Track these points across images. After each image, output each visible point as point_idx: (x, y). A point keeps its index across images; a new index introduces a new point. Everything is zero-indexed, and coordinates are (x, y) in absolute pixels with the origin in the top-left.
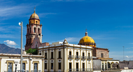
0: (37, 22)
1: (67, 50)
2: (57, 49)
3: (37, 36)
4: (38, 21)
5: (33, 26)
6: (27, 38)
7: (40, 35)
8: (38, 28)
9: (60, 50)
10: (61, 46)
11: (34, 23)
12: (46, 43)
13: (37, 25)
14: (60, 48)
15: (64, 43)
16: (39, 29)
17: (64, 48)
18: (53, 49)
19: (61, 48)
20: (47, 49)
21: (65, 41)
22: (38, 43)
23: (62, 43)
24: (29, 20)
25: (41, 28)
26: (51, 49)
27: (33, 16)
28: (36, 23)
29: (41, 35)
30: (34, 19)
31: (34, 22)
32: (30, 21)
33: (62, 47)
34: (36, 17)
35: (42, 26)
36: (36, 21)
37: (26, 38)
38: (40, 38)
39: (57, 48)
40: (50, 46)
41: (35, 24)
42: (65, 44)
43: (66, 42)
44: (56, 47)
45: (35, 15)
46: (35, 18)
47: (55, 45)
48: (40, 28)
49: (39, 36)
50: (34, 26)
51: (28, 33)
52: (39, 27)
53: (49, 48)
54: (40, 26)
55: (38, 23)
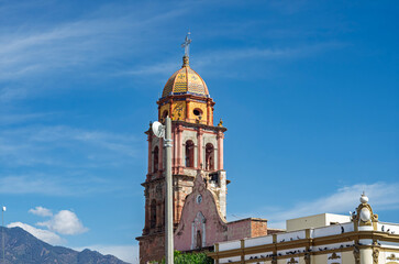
0: (197, 112)
1: (375, 256)
2: (321, 252)
3: (200, 187)
4: (203, 107)
5: (179, 131)
6: (151, 198)
7: (215, 177)
8: (203, 144)
9: (334, 257)
10: (344, 237)
11: (187, 116)
12: (249, 219)
13: (197, 127)
14: (337, 245)
15: (357, 219)
16: (209, 148)
17: (358, 248)
18: (300, 255)
19: (342, 249)
20: (265, 254)
21: (361, 206)
22: (210, 222)
23: (346, 219)
24: (161, 103)
25: (219, 145)
26: (288, 255)
27: (180, 84)
28: (192, 118)
29: (223, 181)
30: (183, 98)
31: (182, 113)
32: (165, 108)
33: (345, 244)
34: (194, 88)
35: (224, 130)
36: (192, 105)
37: (147, 194)
38: (218, 193)
39: (317, 248)
40: (280, 238)
41: (190, 125)
42: (364, 223)
43: (367, 213)
44: (315, 242)
45: (190, 76)
46: (190, 91)
47: (308, 231)
48: (214, 142)
49: (211, 186)
50: (187, 134)
51: (156, 170)
52: (208, 137)
53: (275, 246)
54: (216, 130)
55: (204, 117)
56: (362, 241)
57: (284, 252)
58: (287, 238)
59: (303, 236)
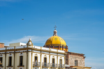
1: (32, 54)
2: (18, 52)
9: (21, 54)
10: (24, 49)
14: (22, 51)
15: (28, 44)
17: (28, 52)
18: (12, 53)
19: (23, 52)
20: (3, 52)
21: (29, 41)
23: (25, 44)
26: (9, 53)
33: (24, 51)
39: (17, 51)
40: (7, 48)
42: (30, 46)
43: (30, 43)
44: (17, 50)
47: (15, 47)
53: (6, 50)
56: (29, 50)
57: (8, 52)
58: (9, 48)
59: (14, 48)
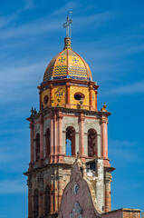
0: (78, 97)
4: (84, 91)
5: (58, 118)
6: (34, 187)
7: (93, 166)
8: (85, 129)
11: (67, 101)
12: (120, 210)
13: (79, 113)
16: (92, 134)
22: (87, 213)
24: (41, 88)
25: (103, 130)
27: (61, 68)
28: (73, 103)
29: (100, 170)
30: (63, 82)
31: (63, 99)
32: (46, 93)
34: (75, 71)
35: (107, 115)
36: (73, 90)
37: (30, 184)
38: (94, 183)
41: (71, 111)
45: (70, 58)
46: (71, 74)
48: (97, 128)
49: (89, 175)
50: (67, 121)
51: (38, 158)
52: (90, 123)
54: (99, 115)
55: (86, 102)
